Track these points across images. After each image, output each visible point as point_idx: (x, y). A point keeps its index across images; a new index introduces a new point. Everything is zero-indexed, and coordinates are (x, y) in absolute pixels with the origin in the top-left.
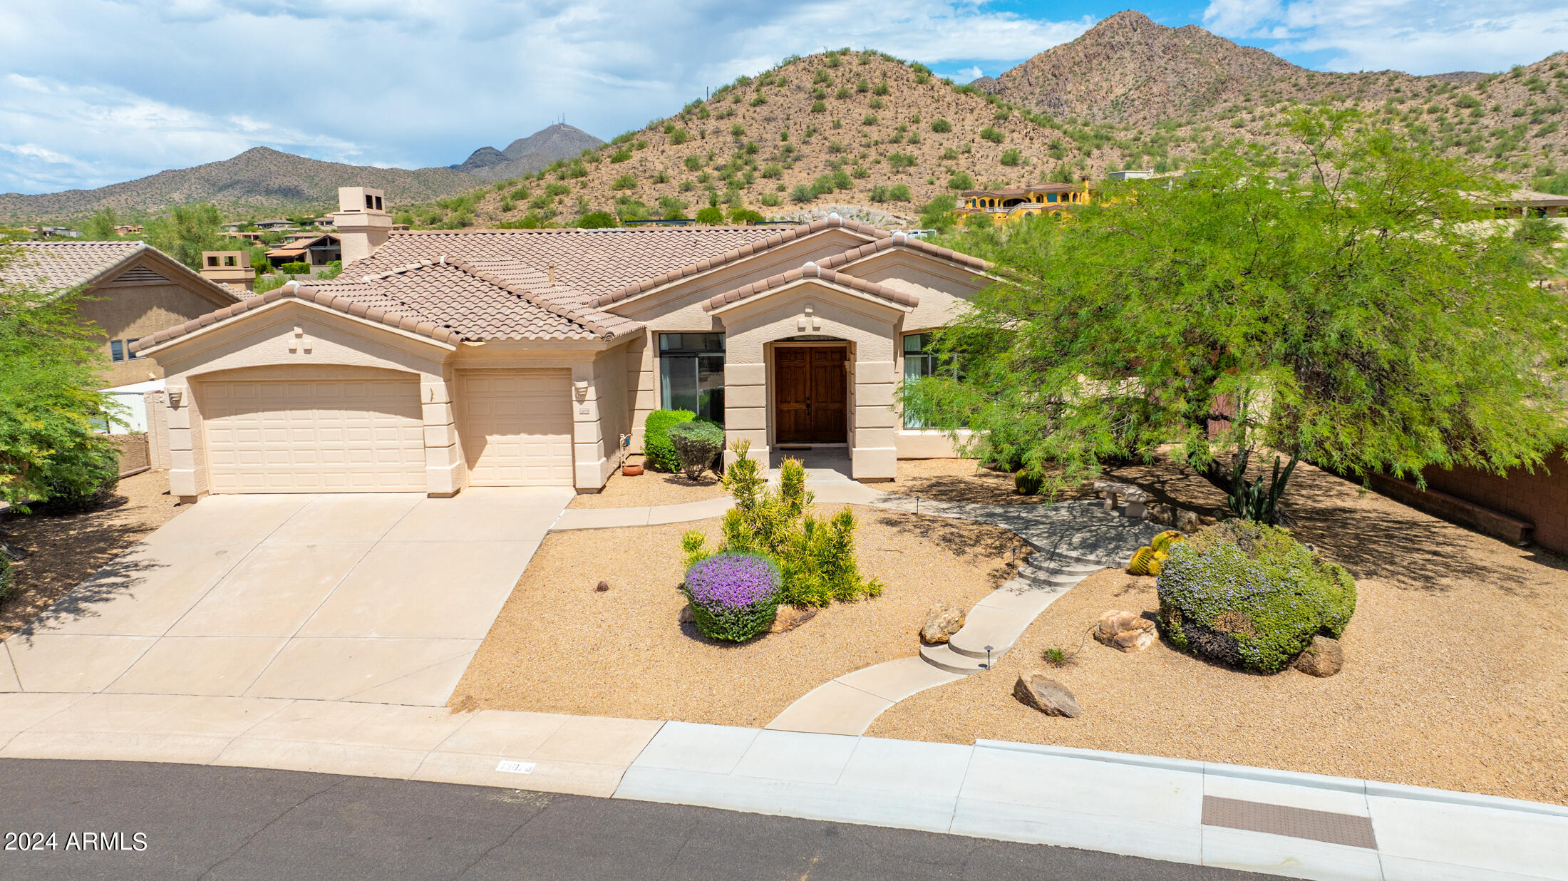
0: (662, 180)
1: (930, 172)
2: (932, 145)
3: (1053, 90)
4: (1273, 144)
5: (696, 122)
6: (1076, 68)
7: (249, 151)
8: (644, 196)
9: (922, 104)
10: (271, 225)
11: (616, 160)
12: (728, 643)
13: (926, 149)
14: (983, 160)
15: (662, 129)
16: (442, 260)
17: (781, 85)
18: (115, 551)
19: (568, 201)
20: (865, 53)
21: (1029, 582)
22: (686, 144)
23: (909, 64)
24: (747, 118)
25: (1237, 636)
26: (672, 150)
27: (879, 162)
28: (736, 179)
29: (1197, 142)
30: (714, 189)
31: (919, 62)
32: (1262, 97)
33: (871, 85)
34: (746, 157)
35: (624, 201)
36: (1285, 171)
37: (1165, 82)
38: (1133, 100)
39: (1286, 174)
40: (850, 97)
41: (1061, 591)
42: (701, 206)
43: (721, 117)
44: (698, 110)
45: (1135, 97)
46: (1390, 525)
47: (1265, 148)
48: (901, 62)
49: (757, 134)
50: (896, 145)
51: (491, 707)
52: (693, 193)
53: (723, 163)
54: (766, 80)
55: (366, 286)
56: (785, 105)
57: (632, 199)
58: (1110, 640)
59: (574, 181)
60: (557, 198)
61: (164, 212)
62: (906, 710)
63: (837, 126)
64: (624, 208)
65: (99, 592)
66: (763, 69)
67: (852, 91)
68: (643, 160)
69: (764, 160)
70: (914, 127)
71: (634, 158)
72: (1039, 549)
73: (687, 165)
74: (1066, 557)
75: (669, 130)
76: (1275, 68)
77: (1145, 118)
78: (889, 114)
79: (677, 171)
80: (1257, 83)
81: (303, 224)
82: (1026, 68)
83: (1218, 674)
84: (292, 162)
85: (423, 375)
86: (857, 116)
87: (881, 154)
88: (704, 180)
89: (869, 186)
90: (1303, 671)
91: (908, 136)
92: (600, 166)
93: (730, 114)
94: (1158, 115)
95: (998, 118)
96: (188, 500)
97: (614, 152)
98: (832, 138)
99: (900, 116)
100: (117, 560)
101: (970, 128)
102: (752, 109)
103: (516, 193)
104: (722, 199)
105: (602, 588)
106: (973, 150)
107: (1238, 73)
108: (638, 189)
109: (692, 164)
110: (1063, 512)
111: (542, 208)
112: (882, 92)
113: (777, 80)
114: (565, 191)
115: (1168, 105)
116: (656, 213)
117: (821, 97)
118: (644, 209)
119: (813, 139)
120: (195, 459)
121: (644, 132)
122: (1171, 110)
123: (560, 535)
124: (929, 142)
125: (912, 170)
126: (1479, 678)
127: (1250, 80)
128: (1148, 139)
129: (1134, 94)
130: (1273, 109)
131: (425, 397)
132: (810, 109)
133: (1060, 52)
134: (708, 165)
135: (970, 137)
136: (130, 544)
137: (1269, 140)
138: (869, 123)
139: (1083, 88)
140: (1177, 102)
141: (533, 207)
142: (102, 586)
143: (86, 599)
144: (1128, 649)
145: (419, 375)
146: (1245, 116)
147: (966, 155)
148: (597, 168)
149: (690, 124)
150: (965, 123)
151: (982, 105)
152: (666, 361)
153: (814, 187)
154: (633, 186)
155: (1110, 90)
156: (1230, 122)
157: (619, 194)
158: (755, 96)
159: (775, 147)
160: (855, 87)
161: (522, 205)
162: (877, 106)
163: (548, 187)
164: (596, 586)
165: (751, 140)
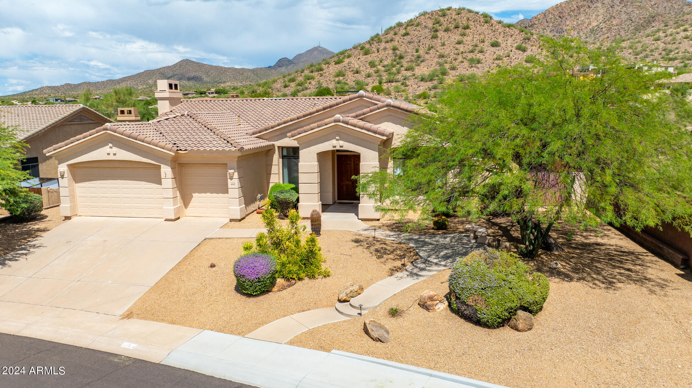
0: (357, 72)
1: (488, 66)
2: (490, 53)
3: (559, 25)
4: (677, 48)
5: (375, 44)
6: (572, 13)
7: (181, 61)
8: (349, 80)
9: (486, 33)
10: (188, 94)
11: (337, 63)
12: (249, 295)
13: (487, 55)
14: (516, 60)
15: (359, 48)
16: (186, 114)
17: (417, 26)
18: (30, 239)
19: (313, 82)
20: (459, 9)
21: (408, 273)
22: (370, 55)
23: (481, 13)
24: (400, 42)
25: (477, 308)
26: (363, 58)
27: (463, 62)
28: (392, 71)
29: (632, 49)
30: (381, 76)
31: (486, 13)
32: (675, 24)
33: (461, 25)
34: (398, 60)
35: (339, 82)
36: (683, 62)
37: (620, 18)
38: (602, 28)
39: (683, 64)
40: (450, 31)
41: (421, 279)
42: (374, 84)
43: (387, 42)
44: (376, 39)
45: (603, 26)
46: (617, 253)
47: (671, 51)
48: (477, 13)
49: (404, 50)
50: (472, 53)
51: (138, 318)
52: (371, 78)
53: (387, 64)
54: (410, 23)
55: (150, 125)
56: (418, 35)
57: (343, 81)
58: (423, 305)
59: (317, 73)
60: (309, 81)
61: (145, 89)
62: (312, 332)
63: (443, 45)
64: (339, 86)
65: (15, 257)
66: (409, 19)
67: (452, 28)
68: (349, 63)
69: (406, 62)
70: (482, 45)
71: (345, 62)
72: (421, 257)
73: (369, 65)
74: (431, 262)
75: (362, 48)
76: (685, 7)
77: (608, 37)
78: (469, 38)
79: (365, 68)
80: (674, 16)
81: (201, 94)
82: (545, 14)
83: (469, 326)
84: (199, 65)
85: (162, 166)
86: (454, 40)
87: (464, 58)
88: (377, 72)
89: (457, 74)
90: (512, 328)
91: (478, 49)
92: (329, 66)
93: (391, 40)
94: (615, 36)
95: (525, 39)
96: (67, 218)
97: (336, 59)
98: (440, 51)
99: (475, 39)
100: (29, 243)
101: (510, 44)
102: (402, 38)
103: (291, 79)
104: (384, 81)
105: (213, 266)
106: (511, 55)
107: (663, 12)
108: (346, 77)
109: (372, 64)
110: (448, 239)
111: (301, 86)
112: (467, 28)
113: (415, 23)
114: (313, 78)
115: (621, 30)
116: (353, 88)
117: (436, 31)
118: (348, 86)
119: (431, 52)
120: (70, 201)
121: (351, 50)
122: (622, 33)
123: (210, 240)
124: (489, 52)
125: (479, 65)
126: (605, 338)
127: (669, 15)
128: (605, 48)
129: (602, 25)
130: (679, 30)
131: (163, 176)
132: (430, 37)
133: (563, 5)
134: (379, 65)
135: (510, 49)
136: (37, 236)
137: (674, 46)
138: (459, 43)
139: (575, 23)
140: (626, 28)
141: (297, 85)
142: (17, 254)
143: (10, 260)
144: (430, 310)
145: (160, 166)
146: (661, 34)
147: (507, 58)
148: (328, 67)
149: (373, 45)
150: (507, 42)
151: (517, 33)
152: (286, 160)
153: (430, 74)
154: (344, 75)
155: (590, 24)
156: (652, 38)
157: (337, 79)
158: (404, 31)
159: (413, 56)
160: (453, 25)
161: (293, 84)
162: (463, 35)
163: (305, 76)
164: (210, 265)
165: (401, 52)
